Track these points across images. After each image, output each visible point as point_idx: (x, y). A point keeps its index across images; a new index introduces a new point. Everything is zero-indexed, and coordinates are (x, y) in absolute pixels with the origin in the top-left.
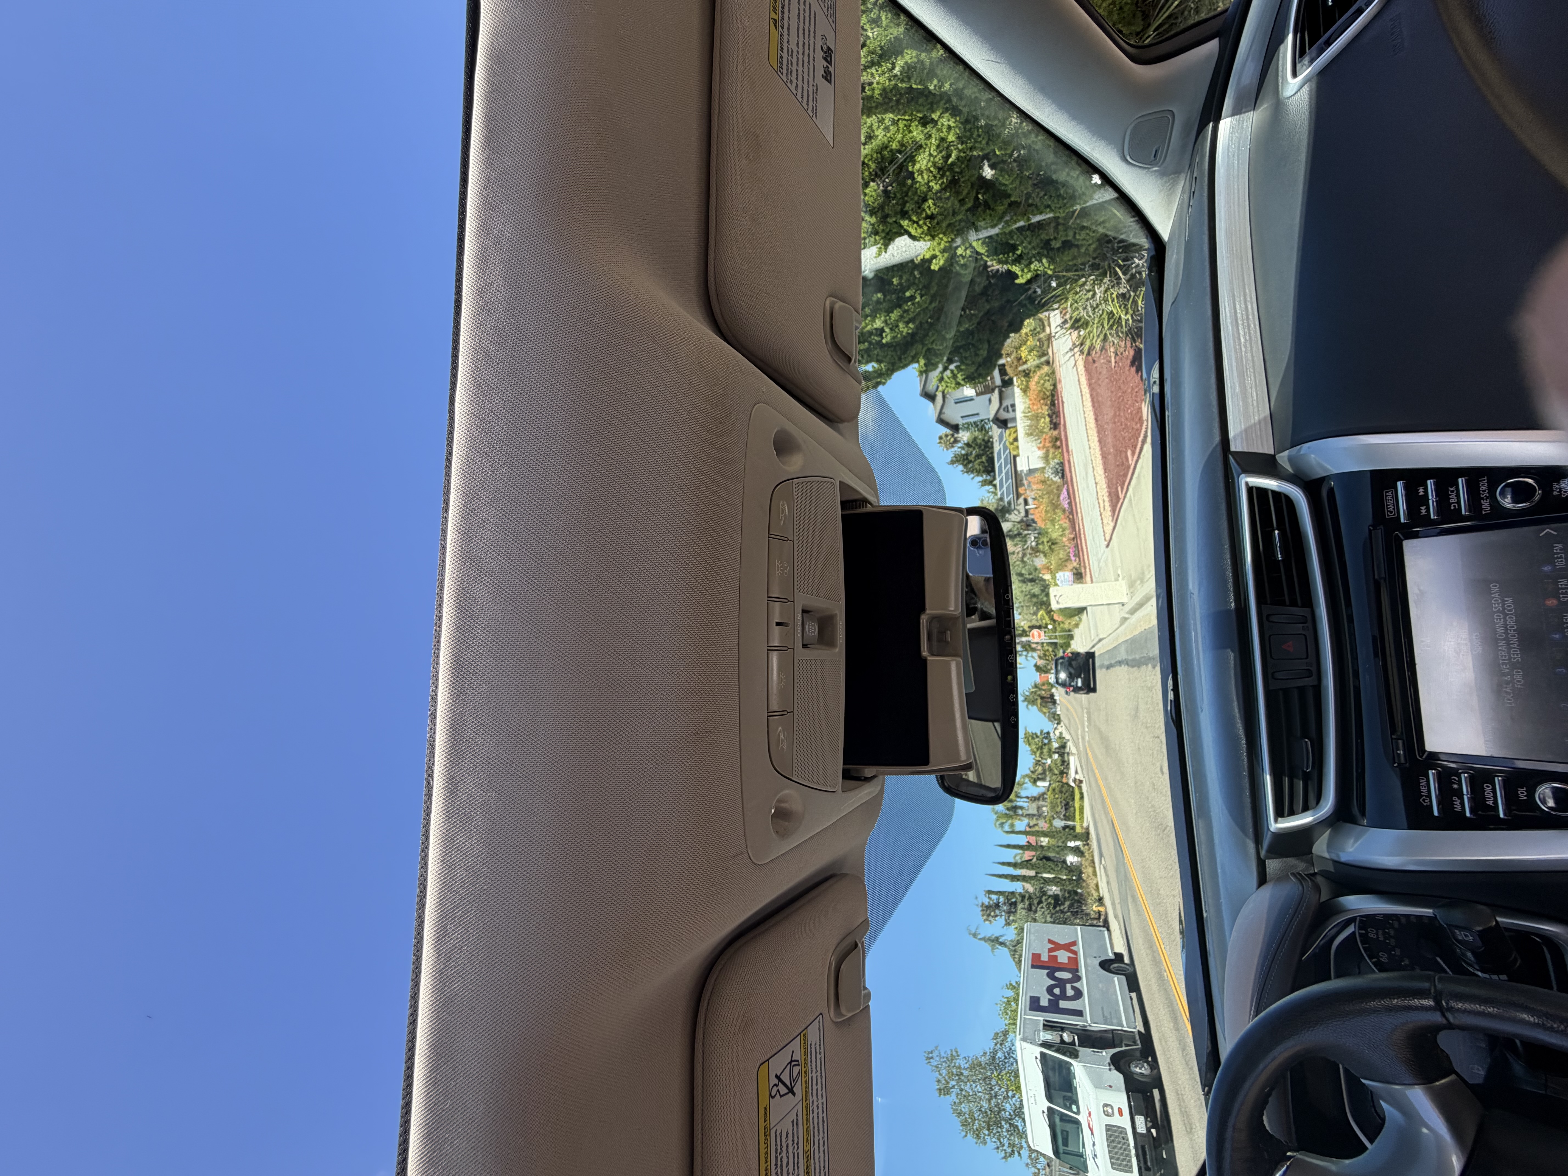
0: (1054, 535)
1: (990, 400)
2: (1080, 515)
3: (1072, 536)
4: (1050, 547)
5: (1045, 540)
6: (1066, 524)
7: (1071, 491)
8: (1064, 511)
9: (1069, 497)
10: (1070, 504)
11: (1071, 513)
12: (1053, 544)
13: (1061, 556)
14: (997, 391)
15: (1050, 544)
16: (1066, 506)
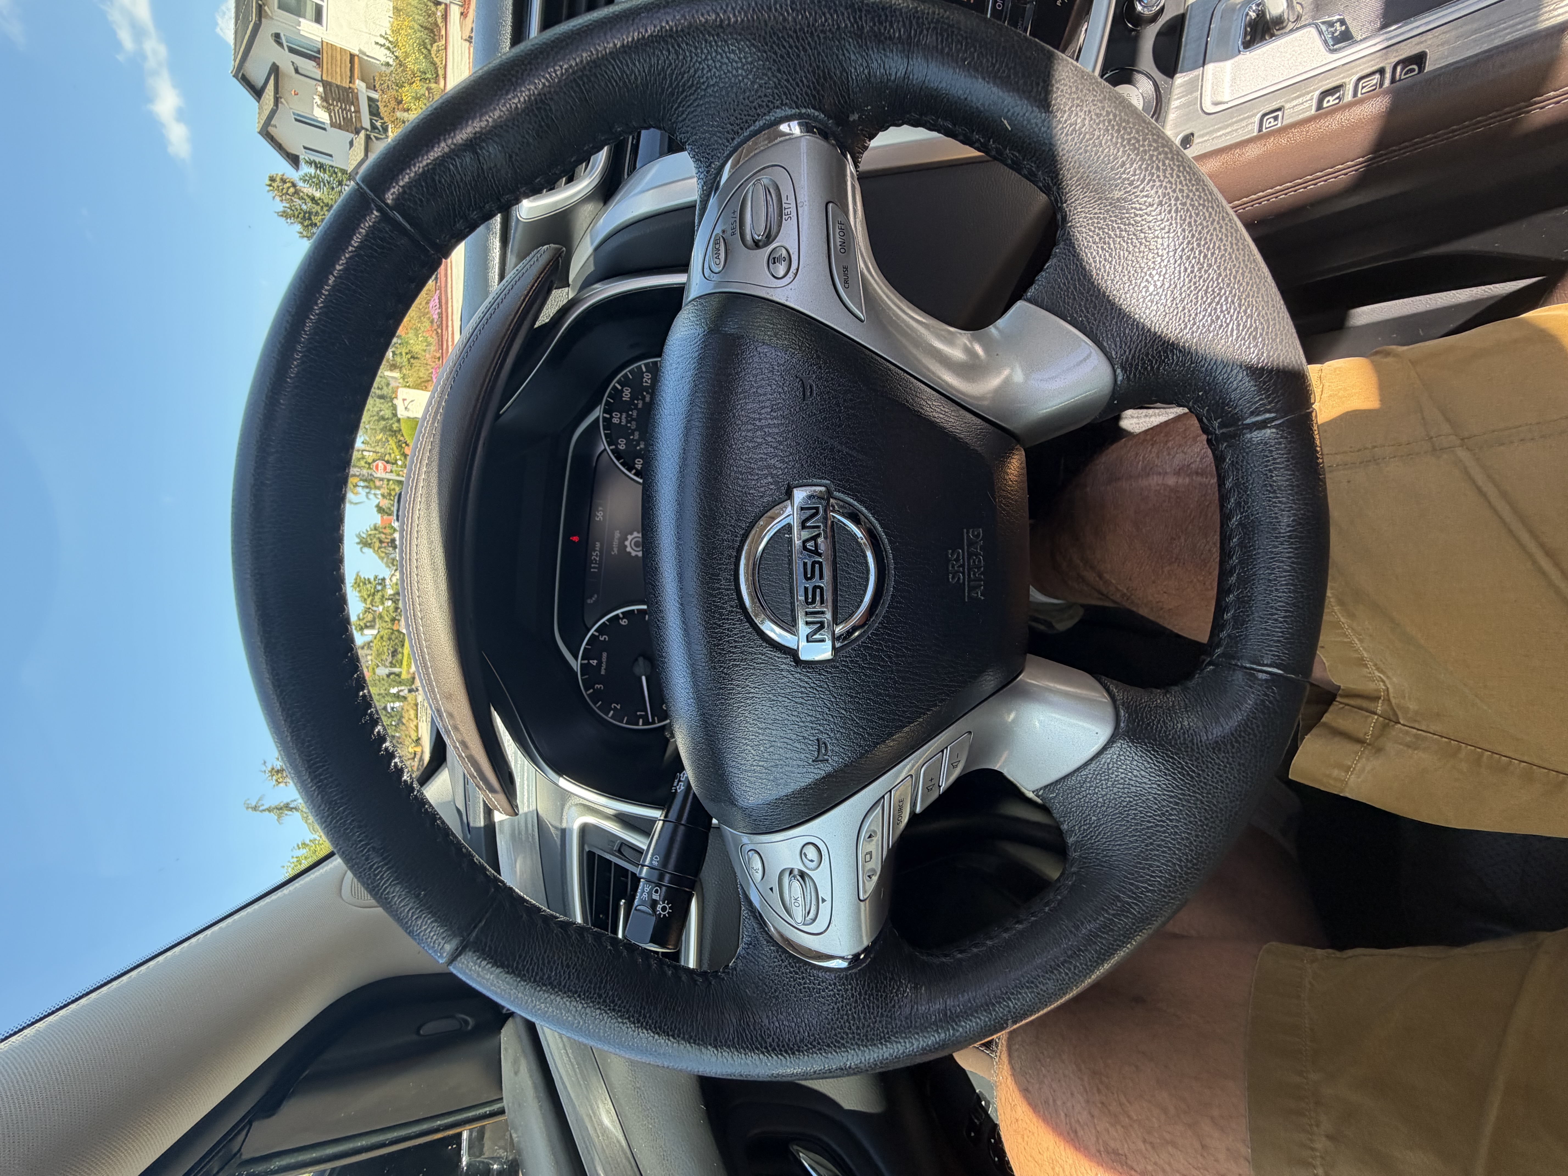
0: (417, 349)
1: (351, 143)
2: (450, 329)
3: (438, 355)
4: (409, 360)
5: (404, 351)
6: (433, 340)
7: (443, 301)
8: (432, 322)
9: (441, 307)
10: (440, 315)
11: (440, 326)
12: (413, 357)
13: (421, 375)
14: (362, 134)
15: (409, 356)
16: (436, 317)
